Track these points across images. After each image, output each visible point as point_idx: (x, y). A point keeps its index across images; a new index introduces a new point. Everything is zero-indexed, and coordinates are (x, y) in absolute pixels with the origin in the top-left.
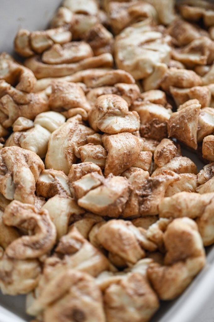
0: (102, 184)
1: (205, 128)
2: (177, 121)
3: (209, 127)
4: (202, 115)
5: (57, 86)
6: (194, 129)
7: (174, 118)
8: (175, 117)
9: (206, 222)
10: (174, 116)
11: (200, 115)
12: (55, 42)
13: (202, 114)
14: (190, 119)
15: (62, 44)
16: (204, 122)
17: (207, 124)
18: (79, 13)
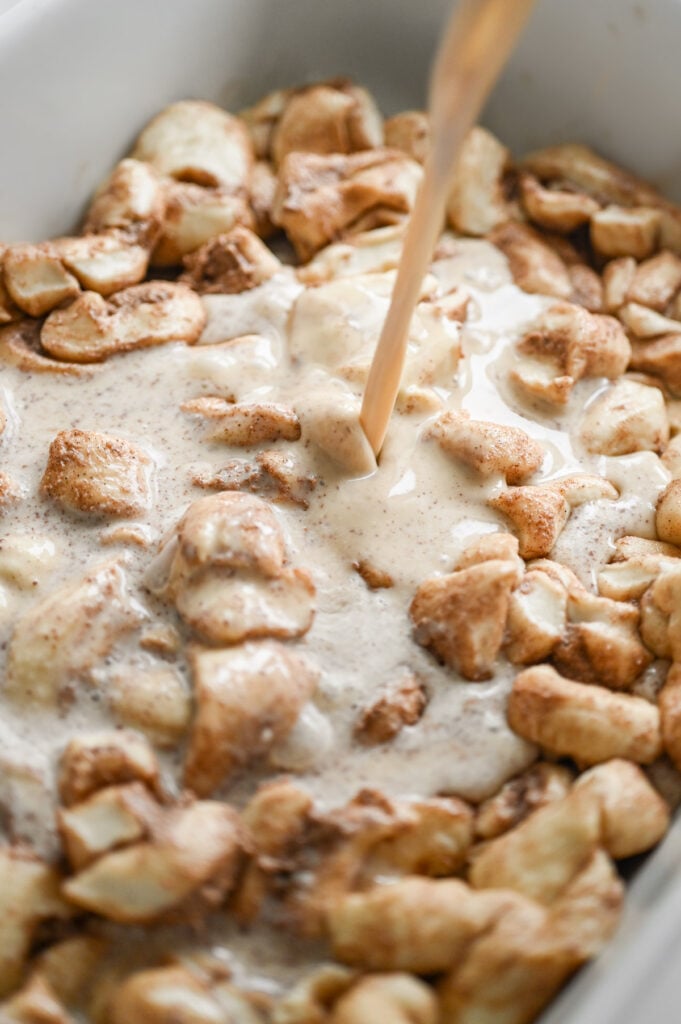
0: (145, 837)
1: (527, 640)
2: (436, 610)
3: (540, 637)
4: (524, 593)
5: (69, 446)
6: (490, 642)
7: (430, 598)
8: (432, 594)
9: (467, 995)
10: (431, 591)
11: (517, 595)
12: (85, 285)
13: (523, 588)
14: (477, 613)
15: (108, 293)
16: (527, 620)
17: (533, 626)
18: (187, 177)
